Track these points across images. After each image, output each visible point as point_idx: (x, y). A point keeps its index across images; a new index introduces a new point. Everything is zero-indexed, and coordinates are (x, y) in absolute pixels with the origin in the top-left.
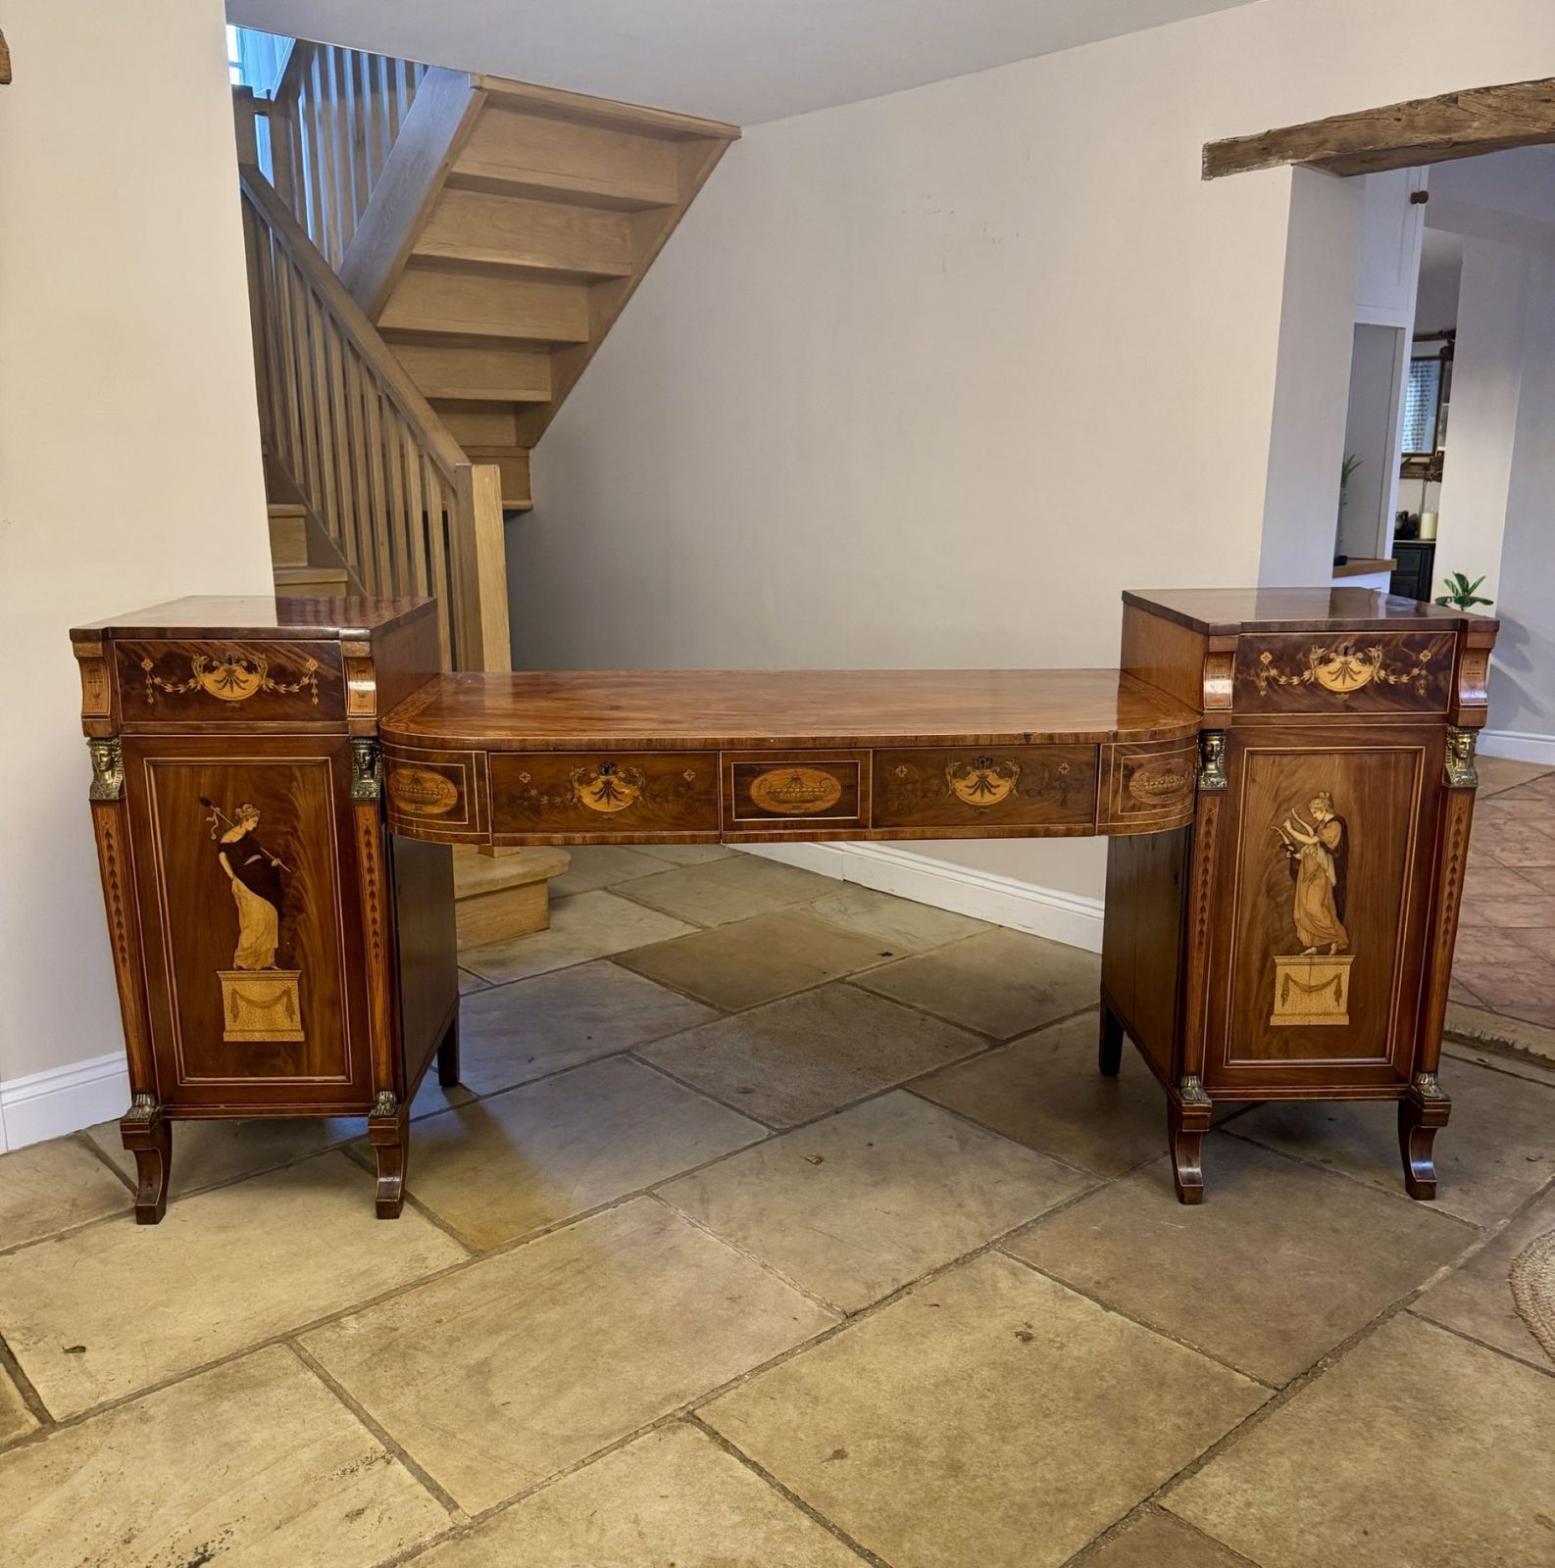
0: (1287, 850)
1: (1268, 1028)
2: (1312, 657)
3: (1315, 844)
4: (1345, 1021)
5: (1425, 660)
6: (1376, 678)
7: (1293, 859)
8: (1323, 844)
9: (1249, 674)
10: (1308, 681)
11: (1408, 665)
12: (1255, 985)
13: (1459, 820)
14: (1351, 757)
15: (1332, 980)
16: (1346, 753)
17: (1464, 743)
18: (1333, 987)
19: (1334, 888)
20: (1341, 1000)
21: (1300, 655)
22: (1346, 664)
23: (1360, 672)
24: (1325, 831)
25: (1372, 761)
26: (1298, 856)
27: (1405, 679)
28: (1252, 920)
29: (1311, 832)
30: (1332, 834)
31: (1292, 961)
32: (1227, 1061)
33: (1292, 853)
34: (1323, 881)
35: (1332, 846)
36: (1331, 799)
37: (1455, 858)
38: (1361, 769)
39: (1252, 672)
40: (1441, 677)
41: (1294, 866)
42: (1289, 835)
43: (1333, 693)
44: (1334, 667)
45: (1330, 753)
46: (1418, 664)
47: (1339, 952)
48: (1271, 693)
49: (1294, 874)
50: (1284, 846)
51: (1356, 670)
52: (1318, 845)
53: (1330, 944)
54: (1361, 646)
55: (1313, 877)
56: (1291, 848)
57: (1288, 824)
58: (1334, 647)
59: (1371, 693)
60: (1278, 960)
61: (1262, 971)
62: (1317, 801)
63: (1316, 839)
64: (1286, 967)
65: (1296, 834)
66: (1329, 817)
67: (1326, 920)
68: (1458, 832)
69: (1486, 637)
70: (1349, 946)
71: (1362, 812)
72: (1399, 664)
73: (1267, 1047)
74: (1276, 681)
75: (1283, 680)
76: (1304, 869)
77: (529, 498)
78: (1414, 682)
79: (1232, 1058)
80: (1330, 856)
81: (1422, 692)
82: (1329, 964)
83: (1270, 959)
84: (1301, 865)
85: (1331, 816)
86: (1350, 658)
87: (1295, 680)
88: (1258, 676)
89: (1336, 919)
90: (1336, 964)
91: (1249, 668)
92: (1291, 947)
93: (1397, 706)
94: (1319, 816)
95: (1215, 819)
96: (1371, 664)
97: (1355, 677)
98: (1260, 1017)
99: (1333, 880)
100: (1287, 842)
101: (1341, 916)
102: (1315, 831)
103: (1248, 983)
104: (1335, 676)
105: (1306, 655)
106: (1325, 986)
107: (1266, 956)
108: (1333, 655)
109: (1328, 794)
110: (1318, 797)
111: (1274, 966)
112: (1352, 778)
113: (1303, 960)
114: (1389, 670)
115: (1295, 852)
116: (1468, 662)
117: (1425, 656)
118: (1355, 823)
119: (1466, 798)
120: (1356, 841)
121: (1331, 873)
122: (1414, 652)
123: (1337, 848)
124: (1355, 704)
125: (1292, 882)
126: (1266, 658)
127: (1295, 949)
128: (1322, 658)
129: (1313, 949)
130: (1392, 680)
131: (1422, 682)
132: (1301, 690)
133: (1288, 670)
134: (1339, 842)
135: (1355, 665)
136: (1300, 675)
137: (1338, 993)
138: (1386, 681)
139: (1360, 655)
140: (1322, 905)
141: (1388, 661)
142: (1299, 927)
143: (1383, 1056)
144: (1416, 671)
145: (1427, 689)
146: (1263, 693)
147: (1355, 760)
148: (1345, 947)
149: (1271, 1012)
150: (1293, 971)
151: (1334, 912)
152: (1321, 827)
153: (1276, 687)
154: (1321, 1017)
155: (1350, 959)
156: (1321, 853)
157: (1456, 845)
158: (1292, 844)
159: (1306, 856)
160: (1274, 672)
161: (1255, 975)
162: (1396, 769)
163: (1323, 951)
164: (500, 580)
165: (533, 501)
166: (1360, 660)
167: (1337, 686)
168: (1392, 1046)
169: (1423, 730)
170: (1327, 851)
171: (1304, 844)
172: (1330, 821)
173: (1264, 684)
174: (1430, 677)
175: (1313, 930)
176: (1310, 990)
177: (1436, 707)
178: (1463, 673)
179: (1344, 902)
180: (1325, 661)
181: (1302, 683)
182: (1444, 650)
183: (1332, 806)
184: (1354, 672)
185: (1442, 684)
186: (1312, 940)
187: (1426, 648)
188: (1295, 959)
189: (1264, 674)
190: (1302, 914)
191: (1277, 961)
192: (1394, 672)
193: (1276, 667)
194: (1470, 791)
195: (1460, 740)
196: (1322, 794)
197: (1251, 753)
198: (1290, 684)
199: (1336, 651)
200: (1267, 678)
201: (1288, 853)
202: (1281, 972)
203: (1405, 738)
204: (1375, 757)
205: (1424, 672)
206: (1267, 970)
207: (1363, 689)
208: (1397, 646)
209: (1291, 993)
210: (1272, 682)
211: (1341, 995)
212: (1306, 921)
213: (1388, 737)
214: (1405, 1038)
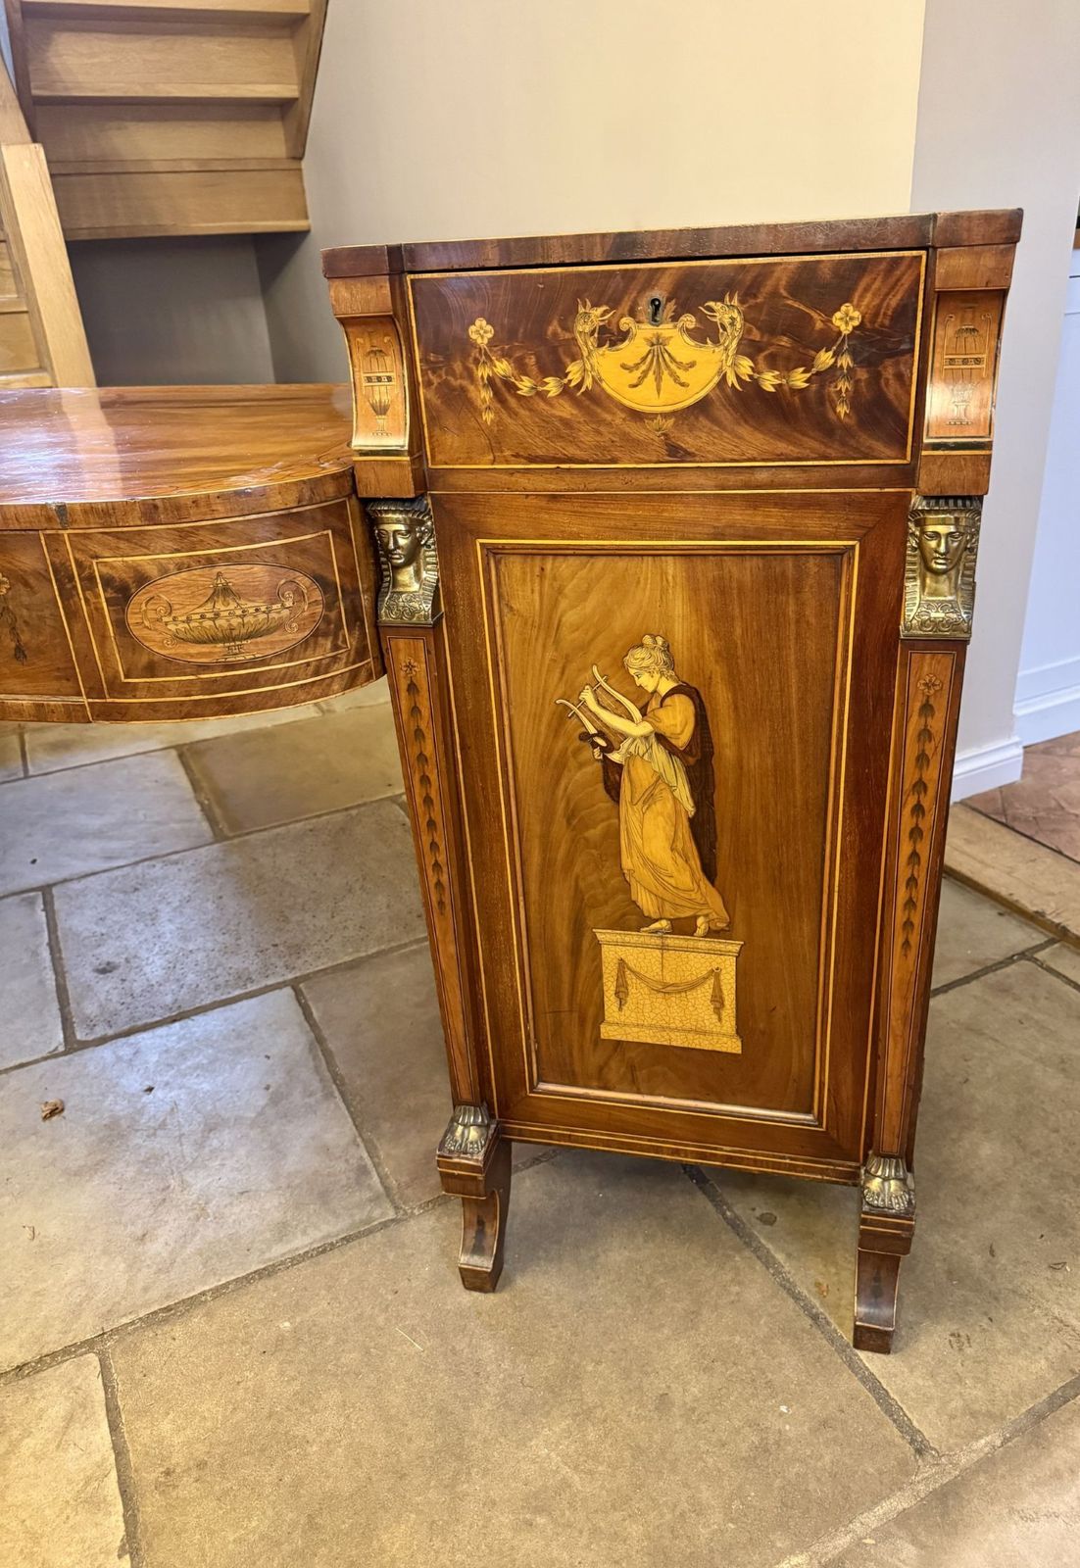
0: (595, 745)
1: (597, 1040)
2: (582, 327)
3: (646, 738)
4: (734, 1046)
5: (846, 330)
6: (731, 379)
7: (606, 762)
8: (661, 738)
9: (451, 372)
10: (579, 386)
11: (805, 342)
12: (566, 976)
13: (927, 709)
14: (698, 561)
15: (705, 979)
16: (686, 555)
17: (937, 535)
18: (708, 988)
19: (691, 821)
20: (724, 1014)
21: (554, 327)
22: (658, 343)
23: (692, 365)
24: (661, 713)
25: (745, 573)
26: (615, 757)
27: (799, 379)
28: (547, 864)
29: (637, 714)
30: (678, 719)
31: (627, 939)
32: (533, 1088)
33: (603, 750)
34: (670, 805)
35: (682, 740)
36: (667, 649)
37: (920, 786)
38: (722, 589)
39: (458, 366)
40: (889, 372)
41: (612, 778)
42: (595, 718)
43: (637, 416)
44: (634, 349)
45: (656, 554)
46: (829, 339)
47: (711, 933)
48: (505, 416)
49: (613, 790)
50: (586, 737)
51: (684, 358)
52: (653, 740)
53: (695, 917)
54: (691, 296)
55: (649, 798)
56: (602, 742)
57: (588, 696)
58: (625, 306)
59: (724, 414)
60: (603, 935)
61: (575, 951)
62: (639, 653)
63: (645, 728)
64: (615, 948)
65: (607, 717)
66: (666, 685)
67: (683, 874)
68: (925, 734)
69: (988, 261)
70: (730, 924)
71: (733, 680)
72: (785, 341)
73: (601, 1069)
74: (512, 387)
75: (525, 385)
76: (631, 781)
77: (306, 217)
78: (822, 386)
79: (541, 1079)
80: (678, 762)
81: (842, 409)
82: (696, 950)
83: (588, 934)
84: (625, 774)
85: (672, 685)
86: (667, 330)
87: (552, 386)
88: (471, 377)
89: (699, 874)
90: (708, 952)
91: (448, 359)
92: (624, 915)
93: (782, 447)
94: (647, 682)
95: (423, 684)
96: (716, 342)
97: (683, 376)
98: (582, 1021)
99: (689, 807)
100: (592, 730)
101: (709, 871)
102: (644, 711)
103: (553, 969)
104: (637, 374)
105: (567, 326)
106: (693, 986)
107: (578, 928)
108: (626, 322)
109: (660, 641)
110: (642, 645)
111: (597, 946)
112: (705, 609)
113: (647, 940)
114: (761, 358)
115: (610, 748)
116: (950, 331)
117: (846, 319)
118: (721, 698)
119: (947, 661)
120: (725, 735)
121: (683, 791)
122: (814, 308)
123: (689, 745)
124: (688, 441)
125: (610, 804)
126: (481, 332)
127: (632, 919)
128: (603, 330)
129: (664, 924)
130: (769, 381)
131: (844, 385)
132: (566, 410)
133: (531, 361)
134: (694, 735)
135: (680, 346)
136: (561, 372)
137: (718, 1001)
138: (755, 385)
139: (689, 321)
140: (672, 850)
141: (756, 335)
142: (633, 883)
143: (809, 1111)
144: (825, 359)
145: (855, 401)
146: (488, 417)
147: (708, 570)
148: (721, 925)
149: (600, 1017)
150: (632, 956)
151: (696, 863)
152: (654, 704)
153: (512, 402)
154: (690, 1036)
155: (734, 947)
156: (660, 754)
157: (922, 759)
158: (601, 734)
159: (630, 757)
160: (503, 368)
161: (564, 959)
162: (798, 591)
163: (683, 927)
164: (67, 294)
165: (310, 221)
166: (689, 332)
167: (647, 397)
168: (822, 1097)
169: (848, 502)
170: (672, 750)
171: (625, 736)
172: (672, 693)
173: (486, 395)
174: (863, 375)
175: (661, 891)
176: (665, 989)
177: (879, 446)
178: (938, 360)
179: (713, 846)
180: (609, 336)
181: (566, 392)
182: (894, 301)
183: (671, 664)
184: (679, 364)
185: (892, 390)
186: (661, 908)
187: (848, 300)
188: (632, 937)
189: (483, 372)
190: (638, 862)
191: (600, 937)
192: (773, 363)
193: (506, 355)
194: (953, 645)
195: (931, 529)
196: (647, 640)
197: (492, 552)
198: (542, 395)
199: (632, 313)
200: (491, 383)
201: (597, 751)
202: (610, 956)
203: (812, 521)
204: (748, 563)
205: (845, 361)
206: (583, 951)
207: (702, 407)
208: (775, 294)
209: (632, 990)
210: (502, 389)
211: (722, 1005)
212: (645, 874)
213: (774, 518)
214: (846, 1091)
